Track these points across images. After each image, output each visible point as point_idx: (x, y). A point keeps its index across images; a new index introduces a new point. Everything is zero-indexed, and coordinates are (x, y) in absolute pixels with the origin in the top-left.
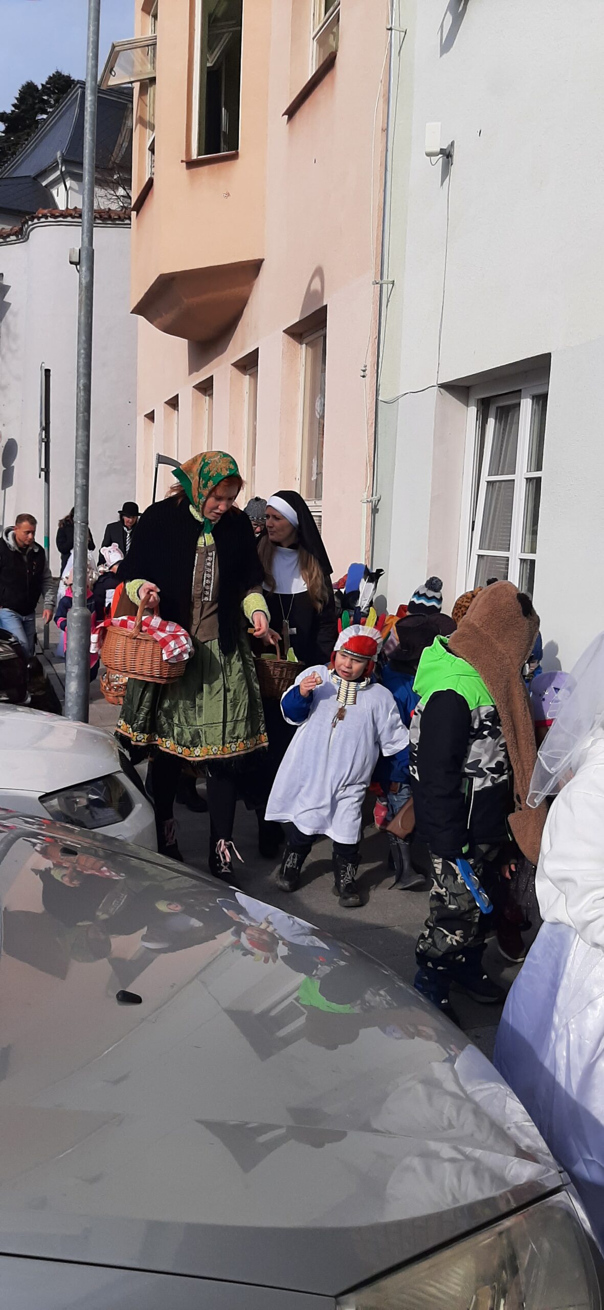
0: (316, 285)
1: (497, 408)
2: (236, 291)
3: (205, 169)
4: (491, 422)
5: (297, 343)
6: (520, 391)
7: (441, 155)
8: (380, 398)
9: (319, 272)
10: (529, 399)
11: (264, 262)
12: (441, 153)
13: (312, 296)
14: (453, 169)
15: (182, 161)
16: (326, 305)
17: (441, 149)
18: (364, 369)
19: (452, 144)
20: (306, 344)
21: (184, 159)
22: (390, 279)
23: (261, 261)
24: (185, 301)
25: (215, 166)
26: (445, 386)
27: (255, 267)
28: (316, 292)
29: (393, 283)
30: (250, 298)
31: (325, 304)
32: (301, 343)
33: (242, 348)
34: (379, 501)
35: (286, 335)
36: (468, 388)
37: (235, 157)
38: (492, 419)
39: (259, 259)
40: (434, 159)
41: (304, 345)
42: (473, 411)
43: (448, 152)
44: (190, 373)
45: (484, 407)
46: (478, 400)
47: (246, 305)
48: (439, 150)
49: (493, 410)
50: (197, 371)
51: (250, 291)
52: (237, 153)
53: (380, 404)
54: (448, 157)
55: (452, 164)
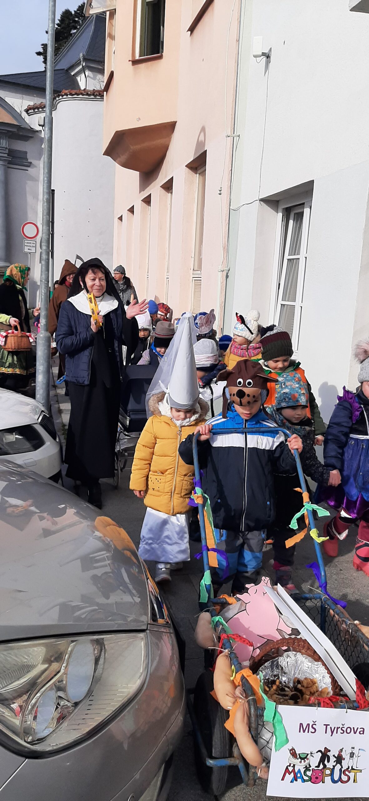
0: (202, 138)
1: (295, 214)
2: (159, 142)
3: (142, 66)
4: (291, 222)
5: (194, 173)
6: (304, 204)
7: (263, 57)
8: (231, 208)
9: (203, 130)
10: (308, 209)
11: (177, 123)
12: (262, 55)
13: (200, 144)
14: (271, 65)
15: (129, 61)
16: (206, 150)
17: (262, 53)
18: (220, 189)
19: (270, 50)
20: (199, 174)
21: (131, 59)
22: (238, 134)
23: (176, 122)
24: (132, 147)
25: (149, 63)
26: (262, 200)
27: (171, 127)
28: (202, 141)
29: (239, 136)
30: (170, 145)
31: (206, 149)
32: (196, 174)
33: (166, 177)
34: (229, 270)
35: (187, 169)
36: (278, 202)
37: (161, 57)
38: (291, 220)
39: (174, 121)
40: (259, 59)
41: (198, 175)
42: (280, 215)
43: (267, 55)
44: (140, 192)
45: (287, 212)
46: (283, 209)
47: (167, 150)
48: (261, 53)
49: (292, 216)
50: (144, 191)
51: (170, 141)
52: (162, 55)
53: (231, 210)
54: (267, 58)
55: (270, 62)
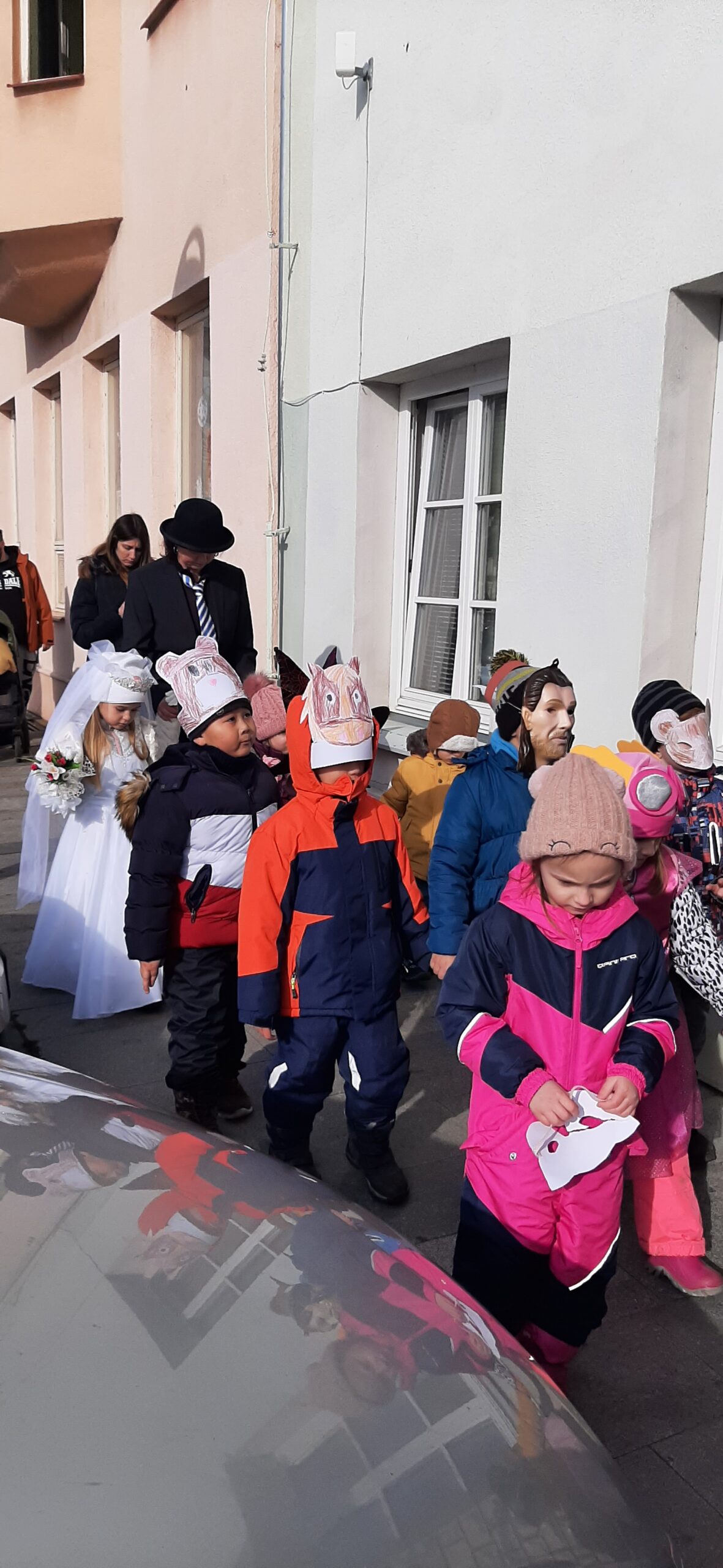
0: (194, 251)
1: (437, 413)
2: (85, 261)
3: (39, 98)
4: (429, 430)
5: (169, 329)
6: (467, 390)
7: (356, 77)
8: (284, 399)
9: (197, 234)
10: (478, 400)
11: (123, 223)
12: (356, 74)
13: (189, 266)
14: (372, 95)
15: (9, 86)
16: (208, 278)
17: (356, 68)
18: (262, 360)
19: (371, 61)
20: (182, 331)
21: (11, 83)
22: (293, 243)
23: (119, 221)
24: (18, 271)
25: (54, 93)
26: (366, 383)
27: (109, 229)
28: (193, 261)
29: (296, 247)
30: (106, 270)
31: (206, 277)
32: (175, 329)
33: (98, 336)
34: (287, 533)
35: (155, 318)
36: (398, 387)
37: (79, 82)
38: (430, 427)
39: (116, 218)
40: (348, 80)
41: (180, 332)
42: (406, 415)
43: (365, 72)
44: (29, 370)
45: (420, 410)
46: (412, 401)
47: (100, 279)
48: (354, 69)
49: (431, 416)
50: (39, 366)
51: (106, 260)
52: (82, 78)
53: (284, 406)
54: (365, 80)
55: (370, 89)
